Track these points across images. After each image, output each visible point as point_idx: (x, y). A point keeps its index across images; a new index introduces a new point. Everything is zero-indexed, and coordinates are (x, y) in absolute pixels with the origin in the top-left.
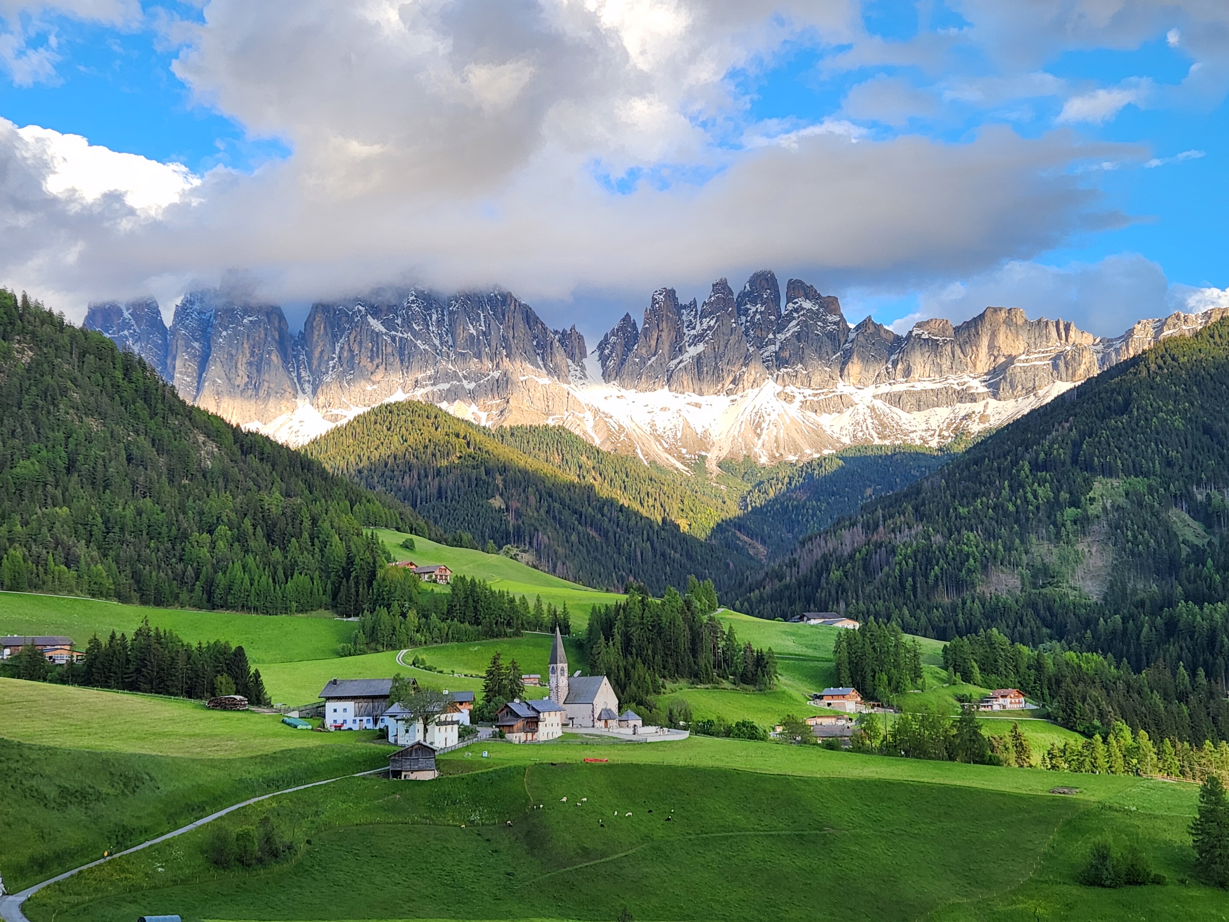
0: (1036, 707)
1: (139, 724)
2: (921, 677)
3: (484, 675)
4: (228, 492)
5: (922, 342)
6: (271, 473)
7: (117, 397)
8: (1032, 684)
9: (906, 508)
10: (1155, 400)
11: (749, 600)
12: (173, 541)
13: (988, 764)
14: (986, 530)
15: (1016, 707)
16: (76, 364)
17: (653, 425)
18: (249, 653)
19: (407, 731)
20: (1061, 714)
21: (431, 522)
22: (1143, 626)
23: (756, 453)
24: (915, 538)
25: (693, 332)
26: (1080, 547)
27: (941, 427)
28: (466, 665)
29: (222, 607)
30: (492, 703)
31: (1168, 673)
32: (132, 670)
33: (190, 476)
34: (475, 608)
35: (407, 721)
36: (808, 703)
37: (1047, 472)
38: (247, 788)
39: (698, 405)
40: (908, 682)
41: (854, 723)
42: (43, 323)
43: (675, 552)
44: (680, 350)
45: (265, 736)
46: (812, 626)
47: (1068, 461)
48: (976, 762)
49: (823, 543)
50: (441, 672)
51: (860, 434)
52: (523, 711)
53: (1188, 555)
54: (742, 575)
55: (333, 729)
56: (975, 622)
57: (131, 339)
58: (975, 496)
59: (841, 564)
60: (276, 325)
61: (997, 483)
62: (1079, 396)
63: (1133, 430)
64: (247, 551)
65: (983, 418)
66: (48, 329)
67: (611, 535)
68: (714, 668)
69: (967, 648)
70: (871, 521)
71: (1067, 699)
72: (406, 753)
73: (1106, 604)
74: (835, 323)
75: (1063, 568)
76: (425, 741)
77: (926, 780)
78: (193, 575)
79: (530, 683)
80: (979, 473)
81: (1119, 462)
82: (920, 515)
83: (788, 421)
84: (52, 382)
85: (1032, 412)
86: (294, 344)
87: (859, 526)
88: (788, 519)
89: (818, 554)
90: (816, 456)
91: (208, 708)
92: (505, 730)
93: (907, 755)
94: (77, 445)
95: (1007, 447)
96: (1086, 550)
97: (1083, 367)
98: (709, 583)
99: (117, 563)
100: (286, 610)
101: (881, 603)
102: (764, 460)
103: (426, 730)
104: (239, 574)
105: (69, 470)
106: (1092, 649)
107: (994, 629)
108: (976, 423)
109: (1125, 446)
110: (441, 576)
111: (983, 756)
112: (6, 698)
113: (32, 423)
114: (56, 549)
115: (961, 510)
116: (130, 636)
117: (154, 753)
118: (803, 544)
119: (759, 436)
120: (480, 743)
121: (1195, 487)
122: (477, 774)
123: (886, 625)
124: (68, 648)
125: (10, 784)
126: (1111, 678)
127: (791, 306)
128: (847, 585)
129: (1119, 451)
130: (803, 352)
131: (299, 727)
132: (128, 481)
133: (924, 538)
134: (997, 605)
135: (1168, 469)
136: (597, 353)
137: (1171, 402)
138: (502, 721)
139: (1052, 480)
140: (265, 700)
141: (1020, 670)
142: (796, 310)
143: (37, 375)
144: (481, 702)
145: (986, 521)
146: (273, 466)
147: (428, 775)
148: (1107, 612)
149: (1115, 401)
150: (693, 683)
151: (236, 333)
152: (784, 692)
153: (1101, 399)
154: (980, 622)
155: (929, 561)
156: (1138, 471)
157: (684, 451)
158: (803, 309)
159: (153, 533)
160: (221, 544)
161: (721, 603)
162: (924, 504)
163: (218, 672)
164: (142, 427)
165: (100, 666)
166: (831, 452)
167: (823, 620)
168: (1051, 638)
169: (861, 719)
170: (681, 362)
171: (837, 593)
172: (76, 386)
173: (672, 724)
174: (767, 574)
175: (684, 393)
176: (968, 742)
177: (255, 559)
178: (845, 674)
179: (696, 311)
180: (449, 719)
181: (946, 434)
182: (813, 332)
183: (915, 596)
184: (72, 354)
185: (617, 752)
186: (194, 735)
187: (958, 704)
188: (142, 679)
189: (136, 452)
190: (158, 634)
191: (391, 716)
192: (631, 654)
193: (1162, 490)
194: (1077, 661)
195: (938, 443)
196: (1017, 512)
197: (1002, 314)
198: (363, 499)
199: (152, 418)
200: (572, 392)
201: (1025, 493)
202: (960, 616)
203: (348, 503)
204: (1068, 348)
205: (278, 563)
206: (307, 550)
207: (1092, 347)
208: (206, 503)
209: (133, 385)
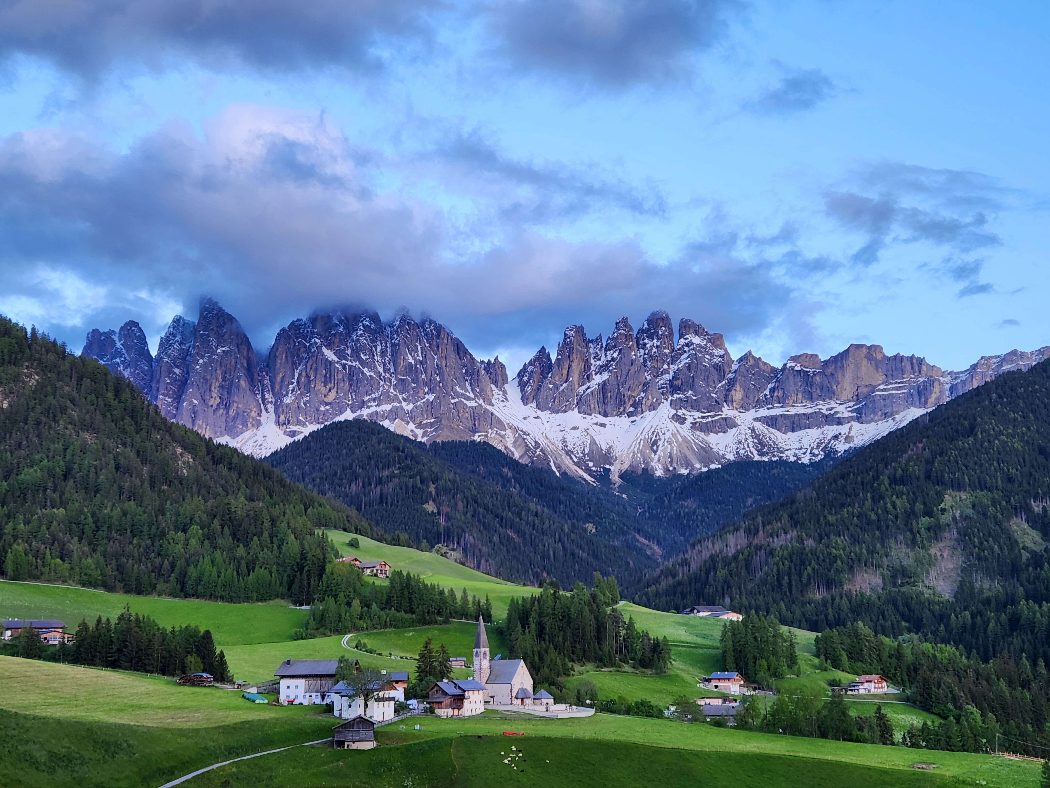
0: (897, 692)
1: (119, 698)
2: (796, 664)
3: (417, 657)
4: (200, 497)
5: (795, 373)
6: (238, 480)
7: (108, 415)
8: (893, 671)
9: (782, 516)
10: (996, 425)
11: (646, 594)
12: (152, 538)
13: (855, 741)
14: (852, 535)
15: (879, 691)
16: (75, 386)
17: (564, 442)
18: (215, 636)
19: (350, 706)
20: (919, 697)
21: (373, 524)
22: (989, 621)
23: (652, 466)
24: (791, 542)
25: (599, 363)
26: (933, 551)
27: (812, 446)
28: (402, 648)
29: (193, 595)
30: (424, 682)
31: (1012, 662)
32: (114, 650)
33: (168, 482)
34: (410, 599)
35: (350, 697)
36: (698, 685)
37: (904, 485)
38: (211, 755)
39: (603, 425)
40: (785, 668)
41: (737, 704)
42: (48, 351)
43: (583, 552)
44: (588, 378)
45: (227, 708)
46: (701, 618)
47: (922, 476)
48: (844, 740)
49: (710, 546)
50: (380, 654)
51: (742, 452)
52: (451, 690)
53: (1028, 559)
54: (641, 573)
55: (286, 704)
56: (843, 616)
57: (122, 366)
58: (842, 505)
59: (727, 562)
60: (245, 354)
61: (861, 495)
62: (931, 420)
63: (978, 451)
64: (215, 548)
65: (848, 439)
66: (52, 357)
67: (527, 536)
68: (617, 653)
69: (836, 639)
70: (752, 527)
71: (924, 685)
72: (349, 725)
73: (956, 601)
74: (720, 356)
75: (919, 569)
76: (365, 715)
77: (801, 755)
78: (169, 568)
79: (456, 665)
80: (844, 486)
81: (966, 479)
82: (795, 523)
83: (680, 440)
84: (54, 402)
85: (890, 433)
86: (260, 370)
87: (742, 531)
88: (681, 524)
89: (706, 554)
90: (705, 470)
91: (180, 684)
92: (435, 706)
93: (784, 733)
94: (73, 455)
95: (869, 464)
96: (939, 554)
97: (934, 396)
98: (612, 579)
99: (104, 557)
100: (248, 599)
101: (761, 598)
102: (659, 473)
103: (366, 706)
104: (209, 567)
105: (66, 476)
106: (946, 641)
107: (860, 622)
108: (842, 443)
109: (971, 464)
110: (381, 571)
111: (851, 734)
112: (7, 674)
113: (37, 436)
114: (53, 544)
115: (830, 518)
116: (114, 621)
117: (132, 723)
118: (693, 546)
119: (655, 452)
120: (413, 717)
121: (1032, 500)
122: (410, 745)
123: (765, 618)
124: (60, 630)
125: (7, 749)
126: (962, 667)
127: (682, 341)
128: (732, 582)
129: (966, 468)
130: (693, 381)
131: (257, 702)
132: (115, 487)
133: (798, 542)
134: (862, 601)
135: (1009, 485)
136: (517, 380)
137: (1011, 427)
138: (432, 699)
139: (909, 493)
140: (228, 677)
141: (883, 659)
142: (687, 345)
143: (42, 396)
144: (414, 682)
145: (851, 528)
146: (240, 474)
147: (368, 745)
148: (958, 608)
149: (962, 425)
150: (598, 667)
151: (211, 361)
152: (677, 676)
153: (950, 424)
154: (847, 615)
155: (802, 563)
156: (983, 486)
157: (591, 464)
158: (693, 344)
159: (136, 531)
160: (193, 541)
161: (623, 598)
162: (797, 513)
163: (189, 652)
164: (128, 440)
165: (87, 646)
166: (717, 466)
167: (710, 613)
168: (909, 631)
169: (744, 699)
170: (589, 388)
171: (723, 589)
172: (74, 405)
173: (580, 702)
174: (662, 571)
175: (591, 415)
176: (837, 722)
177: (222, 553)
178: (730, 660)
179: (602, 345)
180: (387, 696)
181: (816, 452)
182: (701, 364)
183: (791, 593)
184: (71, 377)
185: (531, 726)
186: (166, 708)
187: (829, 688)
188: (123, 658)
189: (122, 461)
190: (137, 619)
191: (336, 693)
192: (544, 640)
193: (1004, 503)
194: (932, 651)
195: (810, 459)
196: (878, 520)
197: (864, 350)
198: (316, 503)
199: (137, 433)
200: (495, 413)
201: (885, 504)
202: (830, 610)
203: (302, 506)
204: (921, 380)
205: (242, 558)
206: (267, 547)
207: (941, 378)
208: (181, 506)
209: (122, 405)
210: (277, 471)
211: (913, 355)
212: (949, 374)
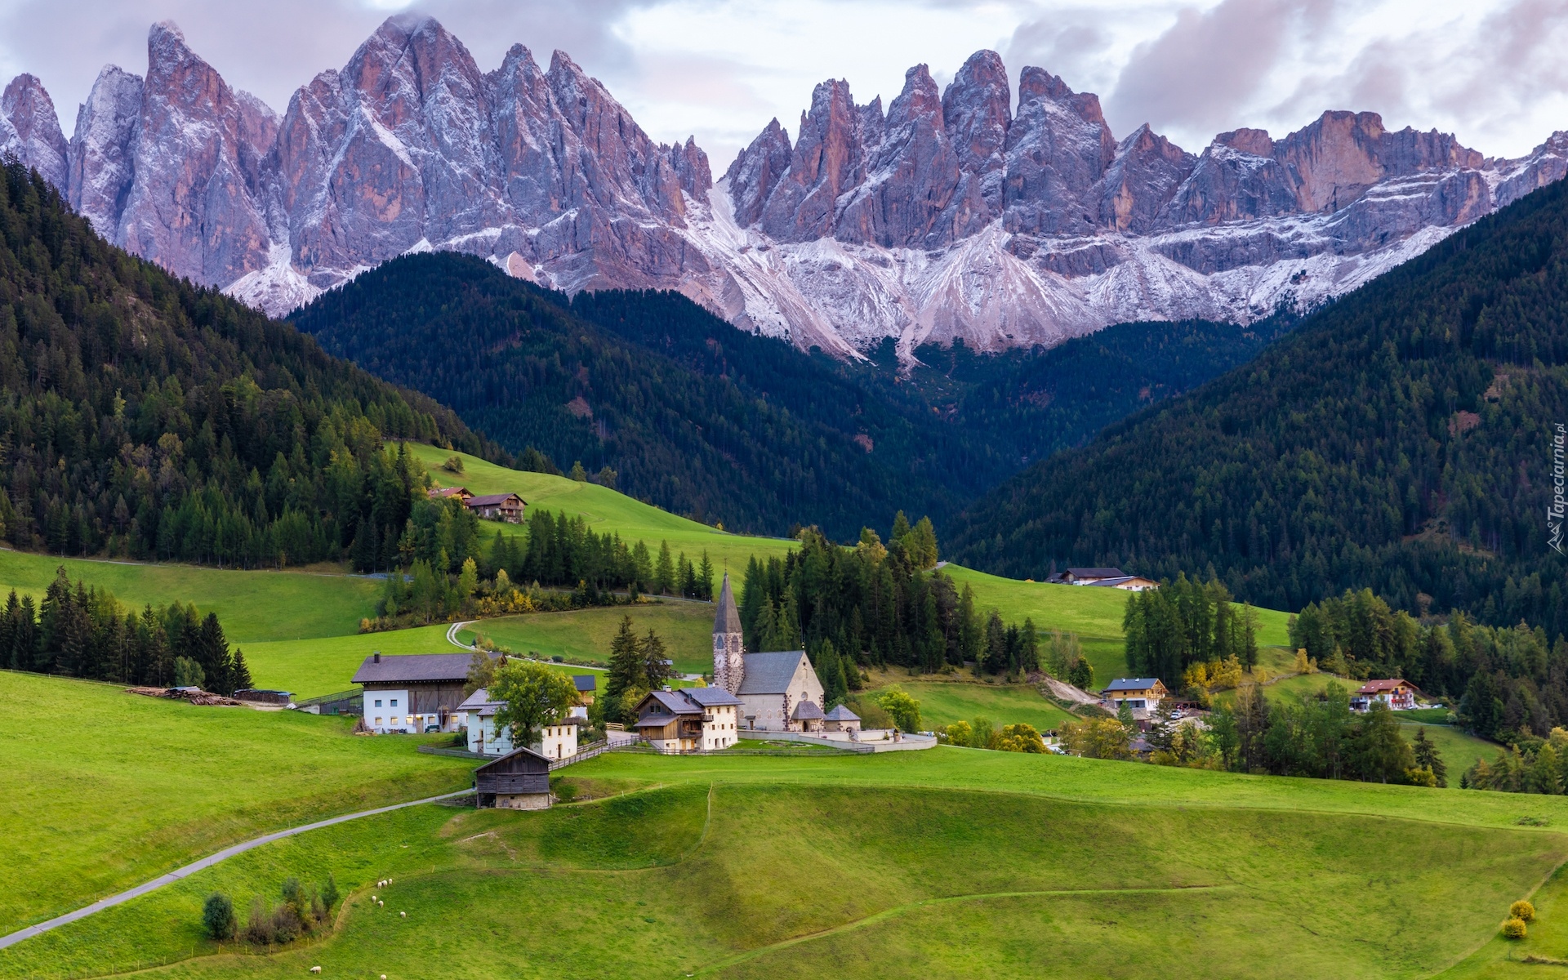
5: (1227, 165)
6: (239, 354)
12: (94, 456)
14: (1333, 446)
18: (226, 626)
21: (488, 432)
23: (972, 334)
25: (876, 149)
29: (173, 555)
33: (115, 357)
37: (1424, 358)
39: (884, 262)
43: (852, 484)
44: (856, 178)
47: (1456, 341)
58: (1316, 394)
59: (1110, 500)
62: (1469, 243)
63: (1554, 295)
64: (208, 473)
67: (754, 457)
72: (500, 768)
74: (1093, 136)
78: (127, 509)
81: (1533, 342)
85: (1393, 269)
88: (1022, 435)
92: (651, 734)
95: (1362, 322)
97: (1470, 203)
98: (926, 523)
100: (272, 565)
102: (984, 344)
104: (199, 507)
106: (1512, 621)
107: (1367, 590)
109: (1543, 318)
110: (508, 513)
115: (1294, 416)
127: (1024, 106)
129: (1534, 326)
130: (1045, 181)
132: (21, 364)
136: (728, 180)
139: (1433, 371)
142: (1034, 115)
145: (1332, 433)
146: (242, 344)
149: (1527, 250)
153: (1505, 248)
155: (1246, 495)
156: (1561, 356)
158: (1045, 113)
159: (61, 443)
160: (167, 461)
161: (943, 555)
163: (179, 650)
164: (39, 281)
167: (1096, 581)
170: (857, 194)
175: (860, 243)
177: (221, 484)
179: (881, 115)
182: (1059, 149)
189: (33, 320)
190: (81, 594)
191: (469, 712)
195: (1251, 319)
196: (1379, 419)
197: (1348, 121)
198: (382, 395)
199: (54, 267)
200: (690, 240)
201: (1392, 390)
202: (1294, 577)
203: (358, 403)
204: (1448, 176)
205: (257, 491)
206: (301, 469)
207: (1481, 172)
208: (141, 399)
209: (25, 216)
210: (308, 338)
211: (1434, 130)
212: (1496, 164)
